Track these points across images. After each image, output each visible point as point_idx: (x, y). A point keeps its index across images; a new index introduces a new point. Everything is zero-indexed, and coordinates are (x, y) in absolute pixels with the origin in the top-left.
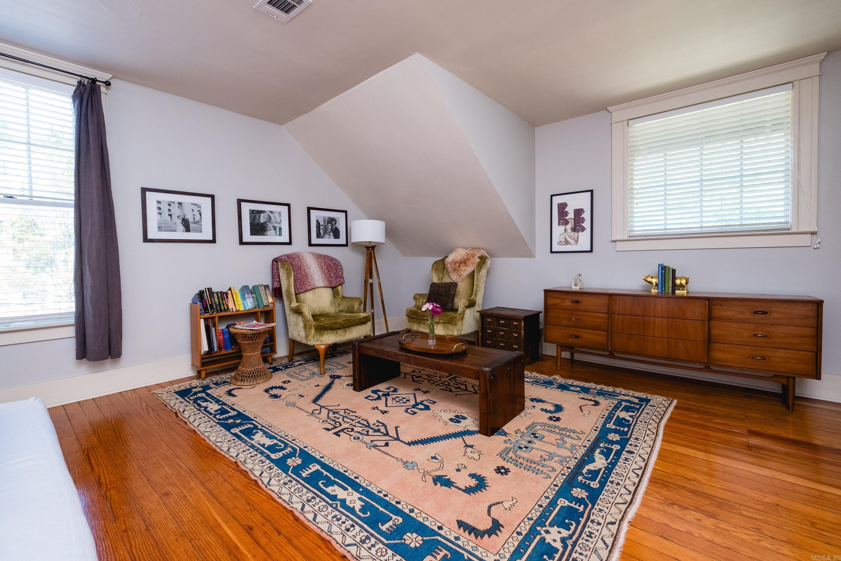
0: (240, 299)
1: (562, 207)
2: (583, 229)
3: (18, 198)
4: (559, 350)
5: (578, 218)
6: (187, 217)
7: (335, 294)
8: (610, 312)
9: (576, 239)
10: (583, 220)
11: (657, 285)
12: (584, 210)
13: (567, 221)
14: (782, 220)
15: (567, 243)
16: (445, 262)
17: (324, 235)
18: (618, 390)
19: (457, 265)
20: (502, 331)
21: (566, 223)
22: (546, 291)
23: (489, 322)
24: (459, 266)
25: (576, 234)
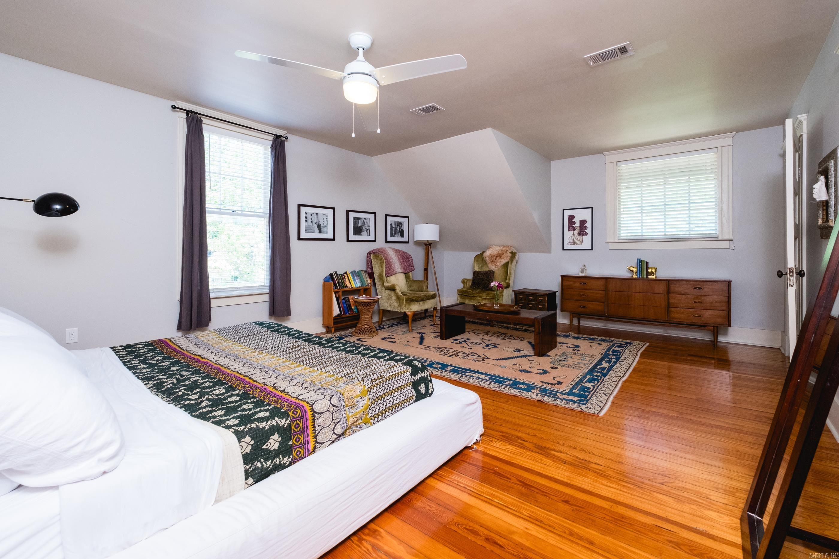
0: (352, 280)
1: (571, 218)
2: (586, 234)
3: (238, 212)
4: (571, 316)
5: (583, 226)
6: (320, 223)
7: (407, 278)
8: (606, 290)
9: (581, 241)
10: (586, 228)
11: (636, 272)
12: (587, 221)
13: (574, 228)
14: (714, 232)
15: (575, 243)
16: (484, 256)
17: (395, 235)
18: (612, 339)
19: (494, 258)
20: (531, 304)
21: (574, 229)
22: (562, 277)
23: (521, 298)
24: (496, 259)
25: (581, 237)
